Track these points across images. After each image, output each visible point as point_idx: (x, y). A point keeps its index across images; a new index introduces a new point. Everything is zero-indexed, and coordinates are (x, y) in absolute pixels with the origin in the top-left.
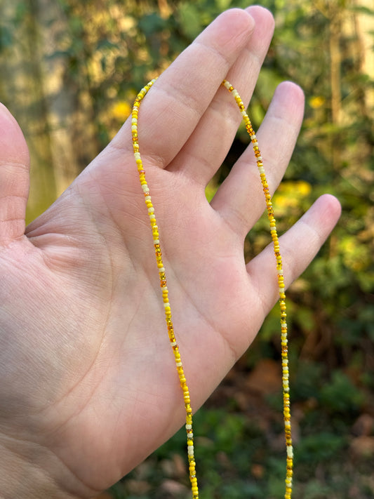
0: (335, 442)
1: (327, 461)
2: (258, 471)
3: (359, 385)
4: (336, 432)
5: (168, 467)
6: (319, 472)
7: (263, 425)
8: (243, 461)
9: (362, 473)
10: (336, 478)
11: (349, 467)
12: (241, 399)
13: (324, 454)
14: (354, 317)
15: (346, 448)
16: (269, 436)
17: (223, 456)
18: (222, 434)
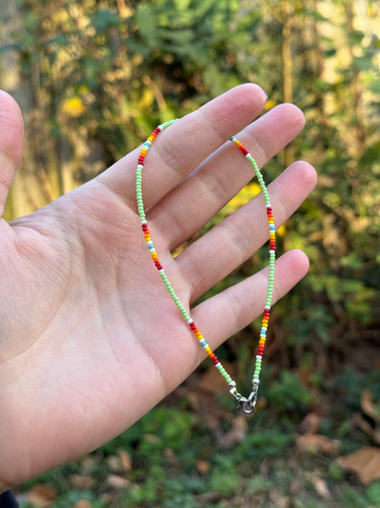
0: (280, 439)
1: (273, 457)
2: (203, 467)
3: (310, 385)
4: (284, 430)
5: (113, 462)
6: (263, 468)
7: (212, 423)
8: (189, 456)
9: (305, 469)
10: (280, 474)
11: (293, 463)
12: (193, 399)
13: (271, 451)
14: (305, 318)
15: (292, 445)
16: (218, 434)
17: (169, 453)
18: (170, 430)
